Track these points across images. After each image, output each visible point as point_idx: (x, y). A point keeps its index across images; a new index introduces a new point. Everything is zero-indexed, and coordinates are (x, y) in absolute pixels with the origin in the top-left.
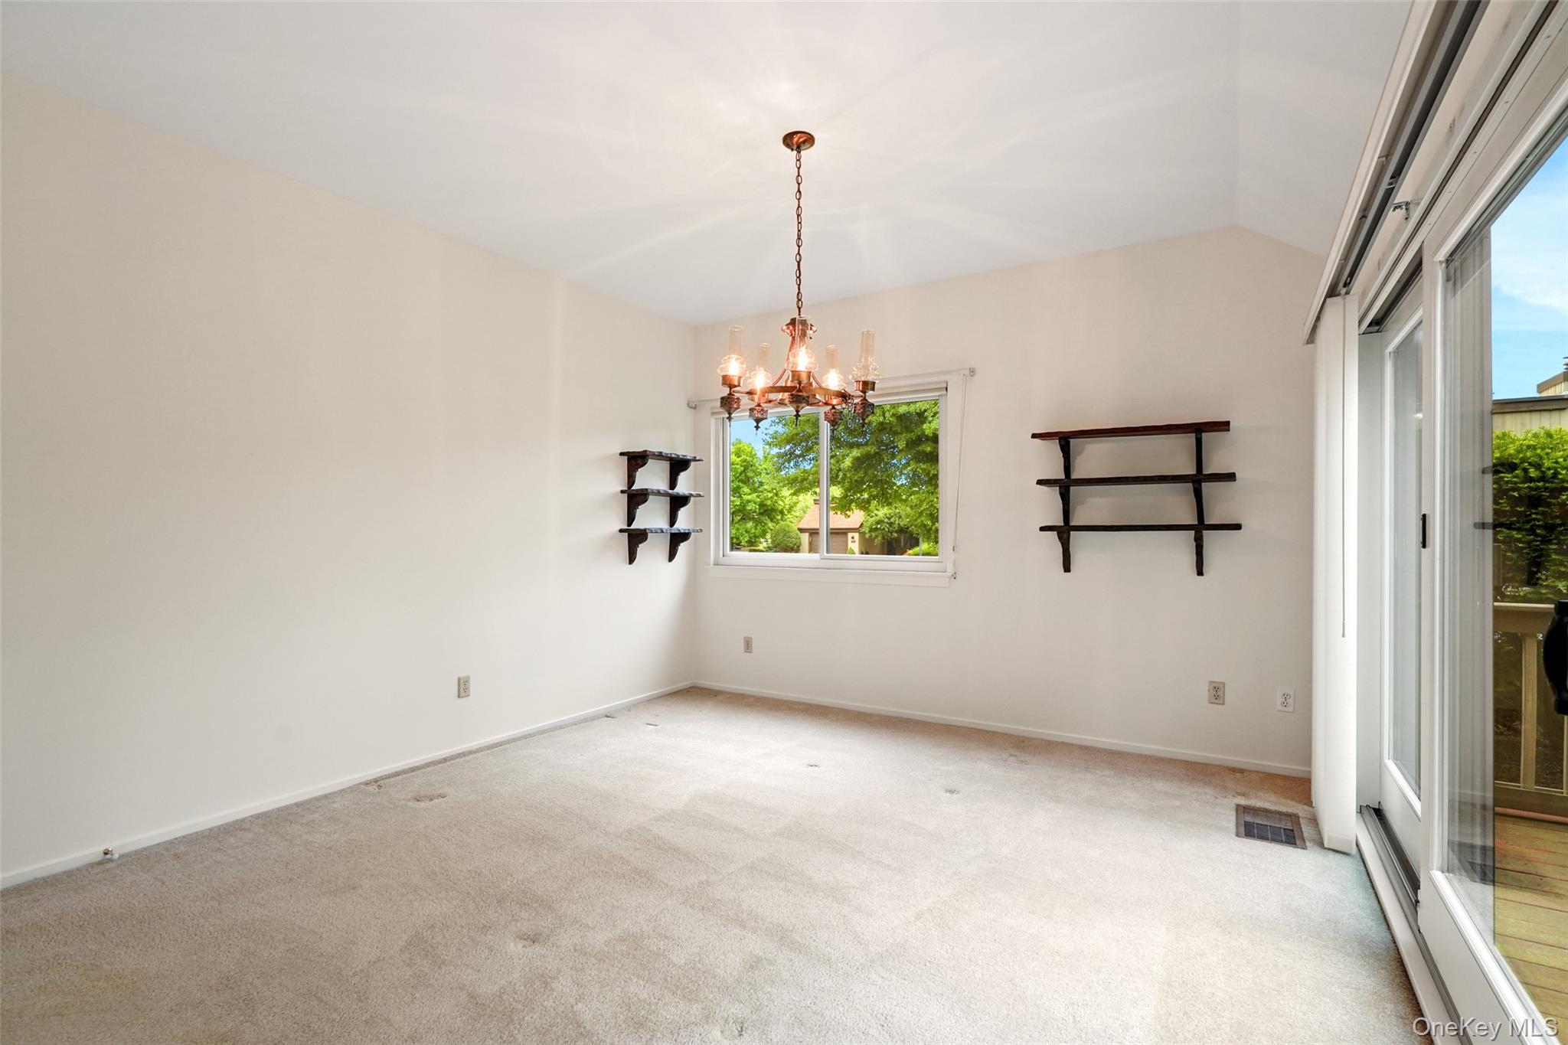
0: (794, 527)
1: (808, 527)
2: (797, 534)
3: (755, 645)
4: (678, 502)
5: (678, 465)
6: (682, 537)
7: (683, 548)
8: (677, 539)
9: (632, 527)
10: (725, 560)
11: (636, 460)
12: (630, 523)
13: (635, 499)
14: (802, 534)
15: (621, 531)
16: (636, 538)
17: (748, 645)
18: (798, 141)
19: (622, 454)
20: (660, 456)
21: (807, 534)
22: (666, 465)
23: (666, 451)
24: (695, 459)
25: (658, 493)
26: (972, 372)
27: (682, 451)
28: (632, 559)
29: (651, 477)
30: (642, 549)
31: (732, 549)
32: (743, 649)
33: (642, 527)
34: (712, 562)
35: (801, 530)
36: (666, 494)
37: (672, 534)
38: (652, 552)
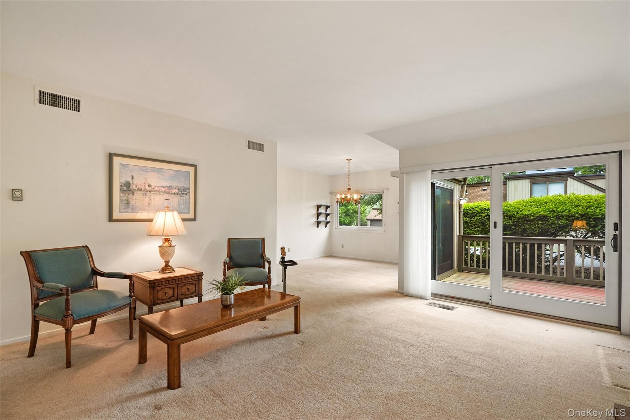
0: (365, 219)
1: (370, 218)
2: (366, 221)
3: (344, 246)
4: (327, 215)
5: (327, 207)
6: (329, 222)
7: (328, 225)
8: (327, 223)
9: (318, 220)
10: (338, 228)
11: (319, 206)
12: (318, 219)
13: (319, 214)
14: (368, 221)
15: (316, 221)
16: (319, 223)
17: (343, 247)
18: (349, 160)
19: (316, 205)
20: (324, 205)
21: (370, 221)
22: (325, 207)
23: (325, 204)
24: (331, 206)
25: (324, 213)
26: (388, 189)
27: (328, 204)
28: (318, 227)
29: (322, 210)
30: (320, 225)
31: (340, 225)
32: (341, 247)
33: (320, 220)
34: (335, 228)
35: (368, 220)
36: (325, 213)
37: (326, 222)
38: (322, 226)
